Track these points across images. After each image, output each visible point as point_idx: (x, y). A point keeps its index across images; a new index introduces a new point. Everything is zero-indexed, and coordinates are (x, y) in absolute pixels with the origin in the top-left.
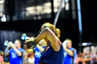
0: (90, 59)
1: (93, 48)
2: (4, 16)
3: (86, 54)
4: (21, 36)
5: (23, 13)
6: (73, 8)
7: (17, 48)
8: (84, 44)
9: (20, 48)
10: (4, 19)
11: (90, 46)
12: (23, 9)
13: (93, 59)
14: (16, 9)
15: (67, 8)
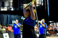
0: (53, 29)
1: (54, 23)
2: (13, 8)
3: (51, 26)
4: (21, 18)
5: (22, 7)
6: (45, 5)
7: (17, 23)
8: (50, 22)
9: (18, 23)
10: (12, 10)
11: (53, 23)
12: (22, 5)
13: (54, 29)
14: (18, 5)
15: (42, 5)
